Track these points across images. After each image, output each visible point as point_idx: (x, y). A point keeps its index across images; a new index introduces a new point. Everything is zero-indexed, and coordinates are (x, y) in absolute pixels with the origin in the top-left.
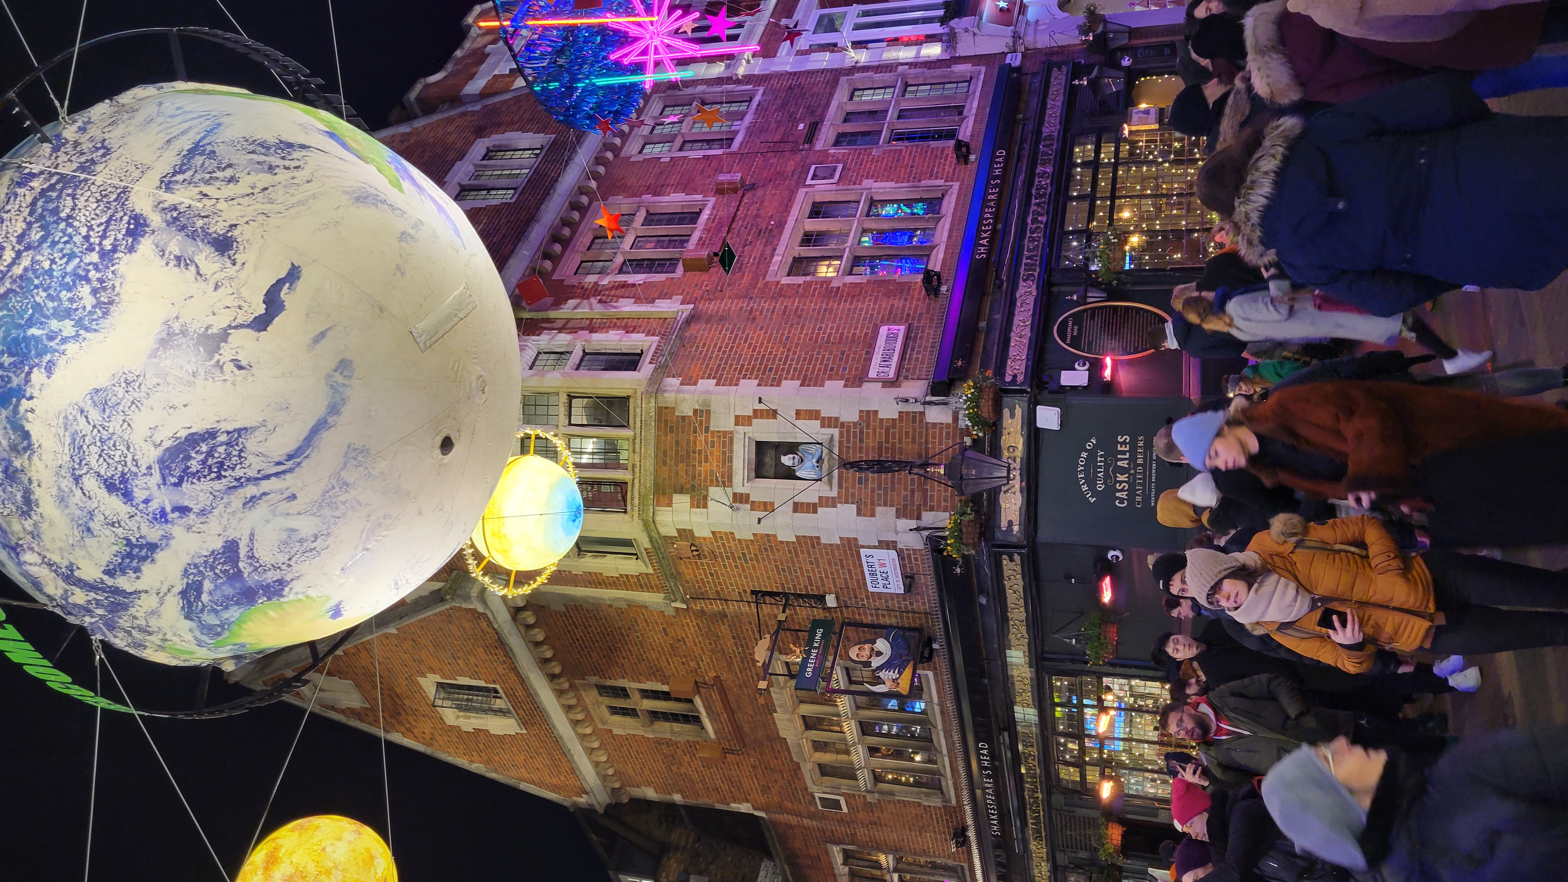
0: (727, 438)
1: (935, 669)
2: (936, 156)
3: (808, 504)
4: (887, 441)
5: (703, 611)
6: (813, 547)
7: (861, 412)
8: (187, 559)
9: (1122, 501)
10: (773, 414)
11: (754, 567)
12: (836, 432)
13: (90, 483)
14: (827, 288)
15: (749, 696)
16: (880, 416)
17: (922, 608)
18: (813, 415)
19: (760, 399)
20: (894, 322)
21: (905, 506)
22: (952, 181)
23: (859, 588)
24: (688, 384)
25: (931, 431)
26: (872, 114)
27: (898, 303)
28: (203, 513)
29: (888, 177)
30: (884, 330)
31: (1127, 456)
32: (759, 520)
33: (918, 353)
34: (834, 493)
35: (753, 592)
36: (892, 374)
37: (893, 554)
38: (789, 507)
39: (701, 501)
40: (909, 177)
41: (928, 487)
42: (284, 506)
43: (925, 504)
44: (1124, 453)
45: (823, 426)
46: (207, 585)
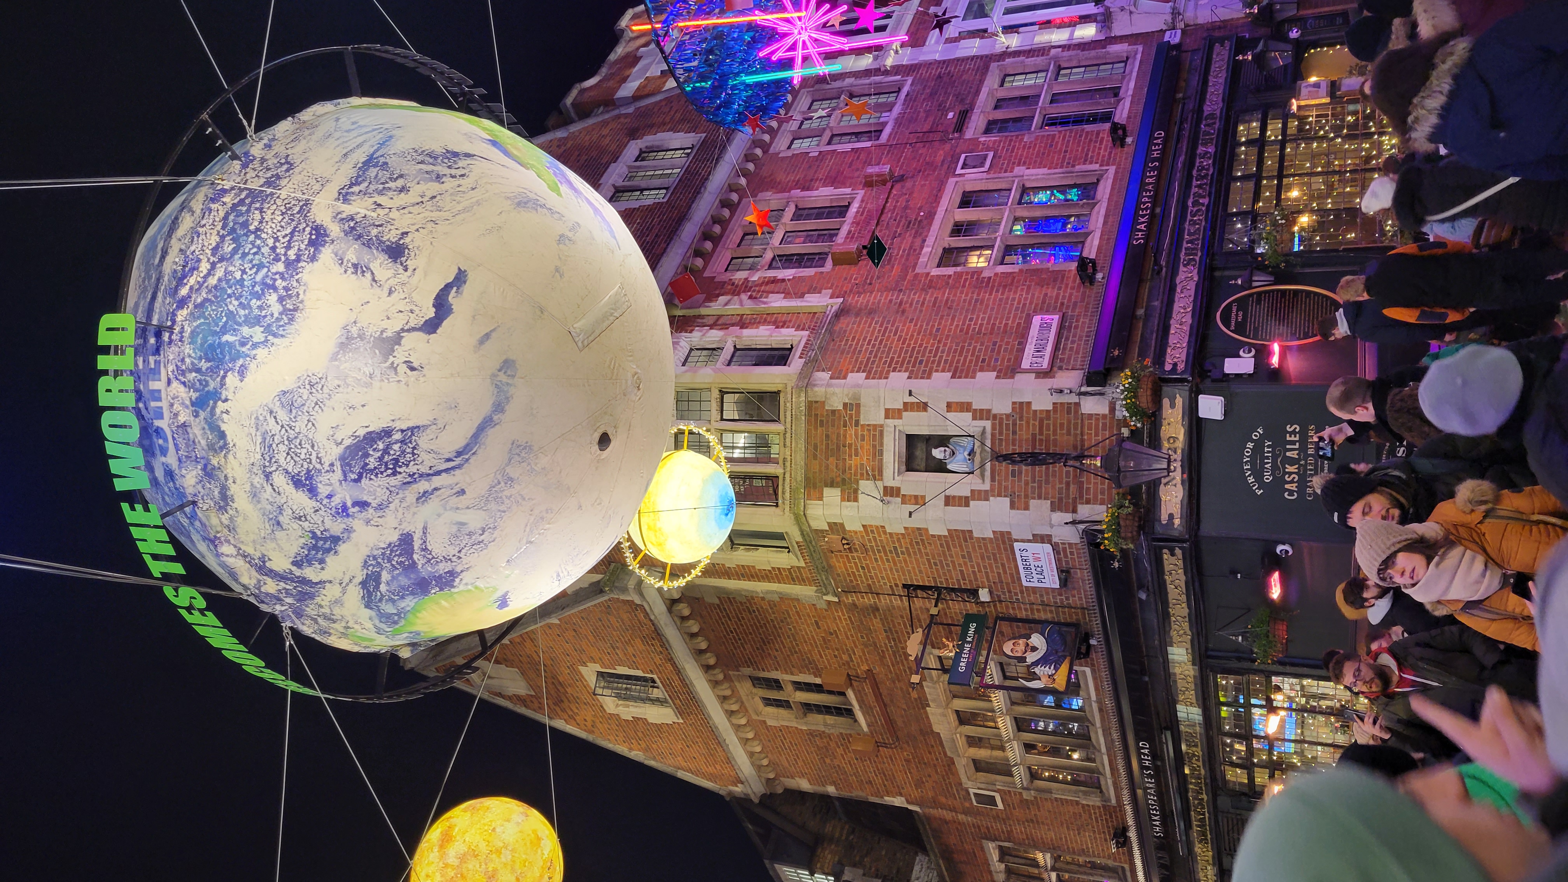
0: (877, 432)
1: (1093, 665)
2: (1091, 140)
3: (960, 498)
4: (1041, 433)
5: (854, 605)
6: (966, 541)
7: (1014, 403)
8: (366, 551)
9: (1291, 493)
10: (924, 406)
11: (905, 561)
12: (988, 424)
13: (279, 480)
14: (977, 279)
15: (901, 689)
16: (1034, 407)
17: (1078, 603)
18: (965, 407)
19: (910, 392)
20: (1048, 312)
21: (1060, 499)
22: (1108, 165)
23: (1013, 582)
24: (838, 378)
25: (1086, 422)
26: (1024, 99)
27: (1052, 292)
28: (380, 507)
29: (1041, 163)
30: (1037, 320)
31: (1297, 446)
32: (910, 514)
33: (1073, 342)
34: (987, 486)
35: (905, 586)
36: (1045, 365)
37: (1048, 548)
38: (941, 500)
39: (851, 495)
40: (1063, 162)
41: (1084, 479)
42: (454, 501)
43: (1081, 497)
44: (1294, 443)
45: (974, 418)
46: (385, 576)
